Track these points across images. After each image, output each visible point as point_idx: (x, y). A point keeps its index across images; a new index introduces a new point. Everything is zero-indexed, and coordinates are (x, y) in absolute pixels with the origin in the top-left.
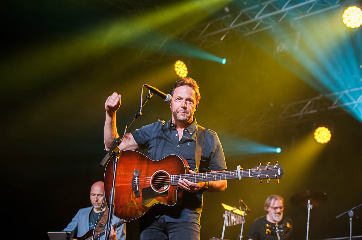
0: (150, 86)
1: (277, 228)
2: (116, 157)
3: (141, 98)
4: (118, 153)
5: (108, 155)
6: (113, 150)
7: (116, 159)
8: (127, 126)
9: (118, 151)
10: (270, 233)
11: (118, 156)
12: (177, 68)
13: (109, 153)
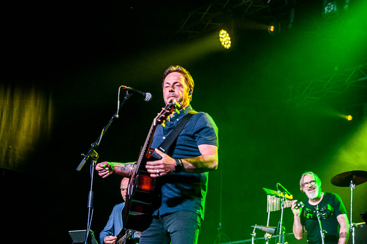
0: (127, 88)
1: (318, 212)
2: (93, 161)
3: (118, 100)
4: (95, 157)
5: (84, 160)
6: (89, 155)
7: (93, 163)
8: (103, 130)
9: (95, 155)
10: (312, 217)
11: (94, 160)
12: (222, 38)
13: (85, 158)
